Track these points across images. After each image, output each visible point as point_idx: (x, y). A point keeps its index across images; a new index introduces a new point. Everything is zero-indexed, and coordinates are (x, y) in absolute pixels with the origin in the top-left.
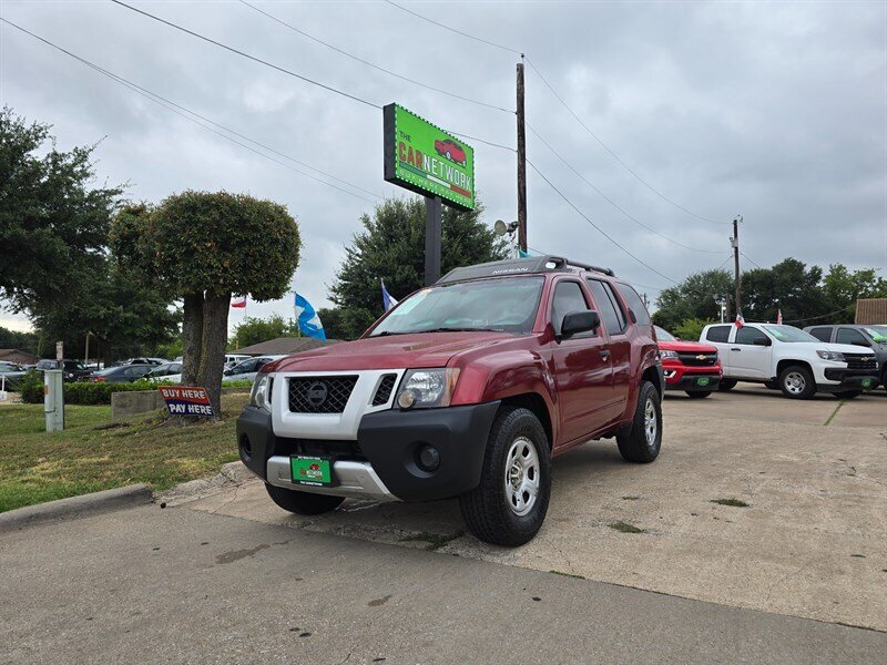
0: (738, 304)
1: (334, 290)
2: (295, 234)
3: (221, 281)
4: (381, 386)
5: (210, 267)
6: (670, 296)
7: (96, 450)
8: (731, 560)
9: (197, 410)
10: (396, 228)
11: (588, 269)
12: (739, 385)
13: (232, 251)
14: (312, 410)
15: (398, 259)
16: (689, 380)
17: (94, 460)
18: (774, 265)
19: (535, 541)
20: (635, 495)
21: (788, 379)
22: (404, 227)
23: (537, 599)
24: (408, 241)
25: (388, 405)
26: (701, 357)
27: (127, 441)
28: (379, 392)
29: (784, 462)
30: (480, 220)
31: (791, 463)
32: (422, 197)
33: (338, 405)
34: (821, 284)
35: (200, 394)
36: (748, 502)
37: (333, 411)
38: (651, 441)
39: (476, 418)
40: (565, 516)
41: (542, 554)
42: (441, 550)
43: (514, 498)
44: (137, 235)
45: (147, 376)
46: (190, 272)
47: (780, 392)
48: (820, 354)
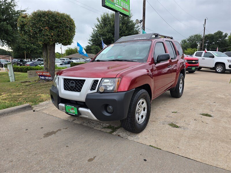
0: (203, 44)
1: (90, 41)
2: (73, 24)
3: (51, 40)
4: (93, 84)
5: (47, 35)
6: (184, 41)
7: (19, 91)
8: (210, 141)
9: (48, 78)
10: (107, 22)
11: (165, 37)
12: (202, 69)
13: (54, 30)
14: (71, 90)
15: (107, 31)
16: (190, 68)
17: (18, 94)
18: (215, 33)
19: (145, 130)
20: (175, 111)
21: (218, 68)
22: (109, 21)
23: (145, 160)
24: (110, 25)
25: (96, 91)
26: (194, 62)
27: (28, 88)
28: (92, 86)
29: (221, 98)
30: (131, 19)
31: (222, 98)
32: (114, 12)
33: (79, 89)
34: (227, 38)
35: (48, 74)
36: (212, 115)
37: (77, 91)
38: (180, 91)
39: (126, 95)
40: (154, 120)
41: (147, 137)
42: (114, 133)
43: (138, 118)
44: (25, 25)
45: (40, 64)
46: (41, 37)
47: (214, 71)
48: (228, 61)
